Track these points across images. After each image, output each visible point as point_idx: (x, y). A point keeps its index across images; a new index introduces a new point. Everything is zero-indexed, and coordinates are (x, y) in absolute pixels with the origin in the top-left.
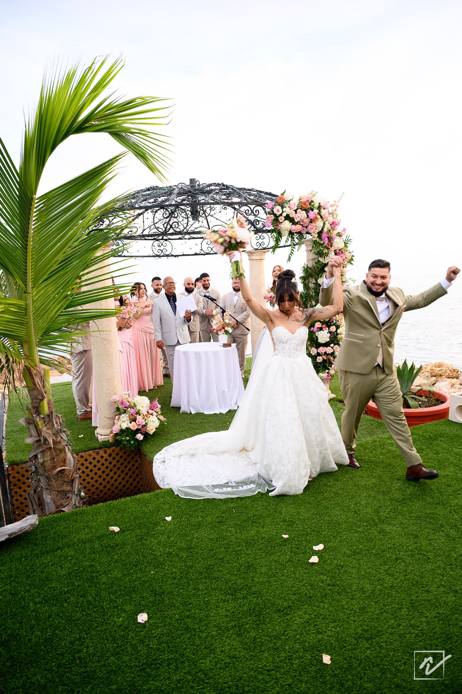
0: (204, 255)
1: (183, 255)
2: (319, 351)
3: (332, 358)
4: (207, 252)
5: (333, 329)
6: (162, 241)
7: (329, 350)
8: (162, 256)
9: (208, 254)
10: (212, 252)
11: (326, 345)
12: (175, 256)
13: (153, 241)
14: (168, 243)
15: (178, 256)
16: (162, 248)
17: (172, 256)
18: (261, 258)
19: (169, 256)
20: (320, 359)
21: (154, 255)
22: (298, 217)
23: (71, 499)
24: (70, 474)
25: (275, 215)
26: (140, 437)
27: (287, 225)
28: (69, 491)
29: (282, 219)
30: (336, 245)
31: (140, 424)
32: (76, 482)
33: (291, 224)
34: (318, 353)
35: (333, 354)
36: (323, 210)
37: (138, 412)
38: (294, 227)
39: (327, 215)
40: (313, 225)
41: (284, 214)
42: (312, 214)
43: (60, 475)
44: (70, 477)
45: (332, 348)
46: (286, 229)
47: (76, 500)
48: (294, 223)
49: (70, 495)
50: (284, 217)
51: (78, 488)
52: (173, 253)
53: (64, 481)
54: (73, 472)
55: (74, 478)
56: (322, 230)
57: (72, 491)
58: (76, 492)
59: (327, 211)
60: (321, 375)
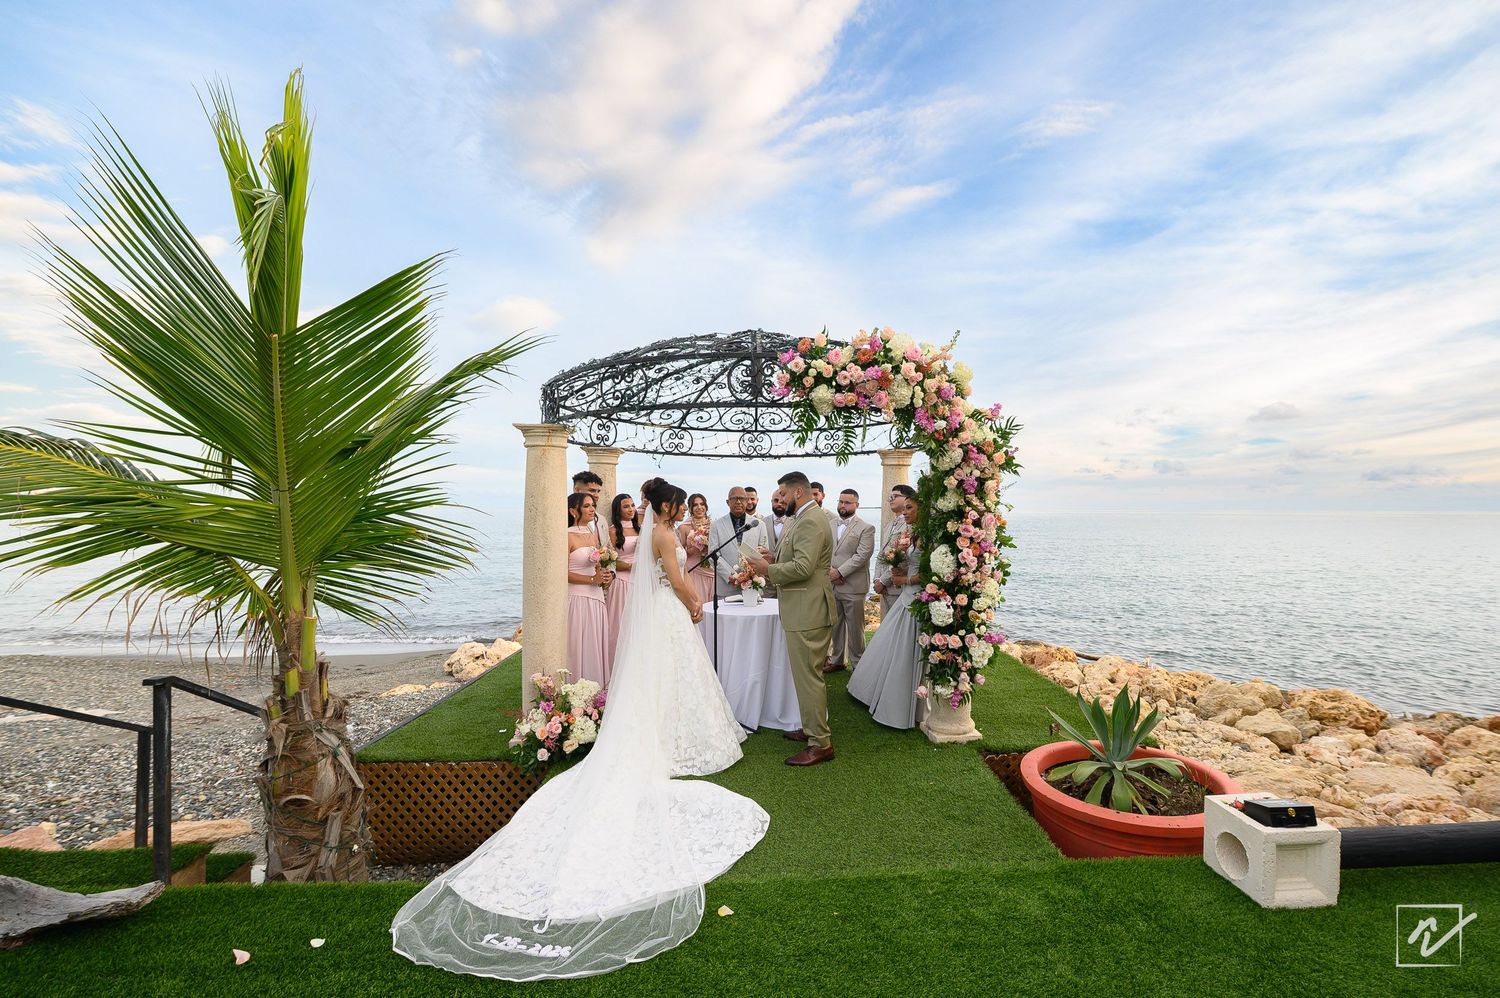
0: (820, 456)
1: (788, 456)
2: (932, 641)
3: (960, 659)
4: (825, 451)
5: (962, 600)
6: (756, 434)
7: (954, 641)
8: (754, 456)
9: (826, 455)
10: (832, 452)
11: (949, 630)
12: (775, 457)
13: (742, 434)
14: (765, 437)
15: (779, 457)
16: (756, 443)
17: (771, 456)
18: (901, 463)
19: (766, 457)
20: (935, 657)
21: (741, 454)
22: (845, 377)
23: (316, 855)
24: (318, 809)
25: (792, 373)
26: (543, 755)
27: (822, 393)
28: (315, 840)
29: (808, 381)
30: (966, 436)
31: (553, 730)
32: (334, 825)
33: (834, 390)
34: (931, 644)
35: (964, 650)
36: (905, 366)
37: (566, 708)
38: (839, 396)
39: (913, 374)
40: (883, 394)
41: (812, 372)
42: (872, 371)
43: (291, 808)
44: (320, 815)
45: (962, 638)
46: (822, 401)
47: (329, 858)
48: (839, 389)
49: (314, 848)
50: (814, 377)
51: (341, 836)
52: (772, 453)
53: (304, 821)
54: (330, 807)
55: (327, 818)
56: (912, 404)
57: (321, 841)
58: (333, 843)
59: (913, 366)
60: (939, 689)
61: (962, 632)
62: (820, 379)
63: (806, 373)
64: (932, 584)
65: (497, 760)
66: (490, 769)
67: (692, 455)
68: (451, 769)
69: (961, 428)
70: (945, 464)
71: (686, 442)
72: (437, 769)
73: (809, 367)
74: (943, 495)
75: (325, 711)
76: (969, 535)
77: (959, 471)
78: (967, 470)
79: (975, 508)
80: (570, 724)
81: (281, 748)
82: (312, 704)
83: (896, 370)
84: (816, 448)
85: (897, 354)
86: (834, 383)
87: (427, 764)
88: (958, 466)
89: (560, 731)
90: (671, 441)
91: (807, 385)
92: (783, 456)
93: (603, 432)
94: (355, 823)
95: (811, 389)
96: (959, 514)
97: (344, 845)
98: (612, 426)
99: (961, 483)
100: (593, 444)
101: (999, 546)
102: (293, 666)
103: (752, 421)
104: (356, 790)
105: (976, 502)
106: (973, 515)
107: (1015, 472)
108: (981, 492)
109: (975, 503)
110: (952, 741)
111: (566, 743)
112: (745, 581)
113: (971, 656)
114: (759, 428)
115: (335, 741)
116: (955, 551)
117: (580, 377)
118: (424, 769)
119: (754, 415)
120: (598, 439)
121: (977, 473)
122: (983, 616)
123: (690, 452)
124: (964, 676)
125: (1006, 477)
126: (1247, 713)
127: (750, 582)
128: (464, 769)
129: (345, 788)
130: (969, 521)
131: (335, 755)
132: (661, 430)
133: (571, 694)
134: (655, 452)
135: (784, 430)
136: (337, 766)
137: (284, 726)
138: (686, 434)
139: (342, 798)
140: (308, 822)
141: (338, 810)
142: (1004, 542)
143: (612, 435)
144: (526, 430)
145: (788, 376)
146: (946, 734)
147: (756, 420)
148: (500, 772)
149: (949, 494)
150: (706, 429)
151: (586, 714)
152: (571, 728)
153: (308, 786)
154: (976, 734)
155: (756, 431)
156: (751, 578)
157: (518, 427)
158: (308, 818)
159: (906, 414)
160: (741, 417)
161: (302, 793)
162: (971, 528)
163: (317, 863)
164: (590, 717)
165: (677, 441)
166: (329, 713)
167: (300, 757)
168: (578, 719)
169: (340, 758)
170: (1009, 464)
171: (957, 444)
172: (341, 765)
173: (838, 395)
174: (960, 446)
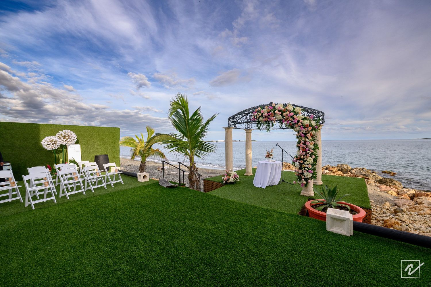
3: (302, 176)
5: (302, 162)
7: (300, 171)
22: (264, 115)
24: (194, 181)
26: (224, 182)
33: (263, 118)
36: (276, 111)
43: (191, 180)
46: (262, 120)
47: (195, 188)
55: (195, 183)
57: (194, 185)
58: (195, 186)
60: (299, 182)
61: (303, 169)
76: (302, 147)
79: (303, 140)
81: (190, 173)
82: (193, 168)
87: (212, 182)
89: (227, 179)
93: (248, 126)
94: (198, 185)
98: (250, 125)
100: (246, 129)
102: (191, 163)
106: (303, 142)
111: (228, 181)
113: (304, 175)
115: (196, 173)
122: (307, 166)
131: (196, 175)
133: (231, 174)
136: (196, 177)
137: (190, 170)
139: (196, 181)
144: (225, 128)
152: (229, 179)
153: (192, 178)
154: (312, 195)
156: (269, 156)
162: (302, 145)
164: (233, 177)
166: (195, 169)
167: (192, 174)
168: (231, 178)
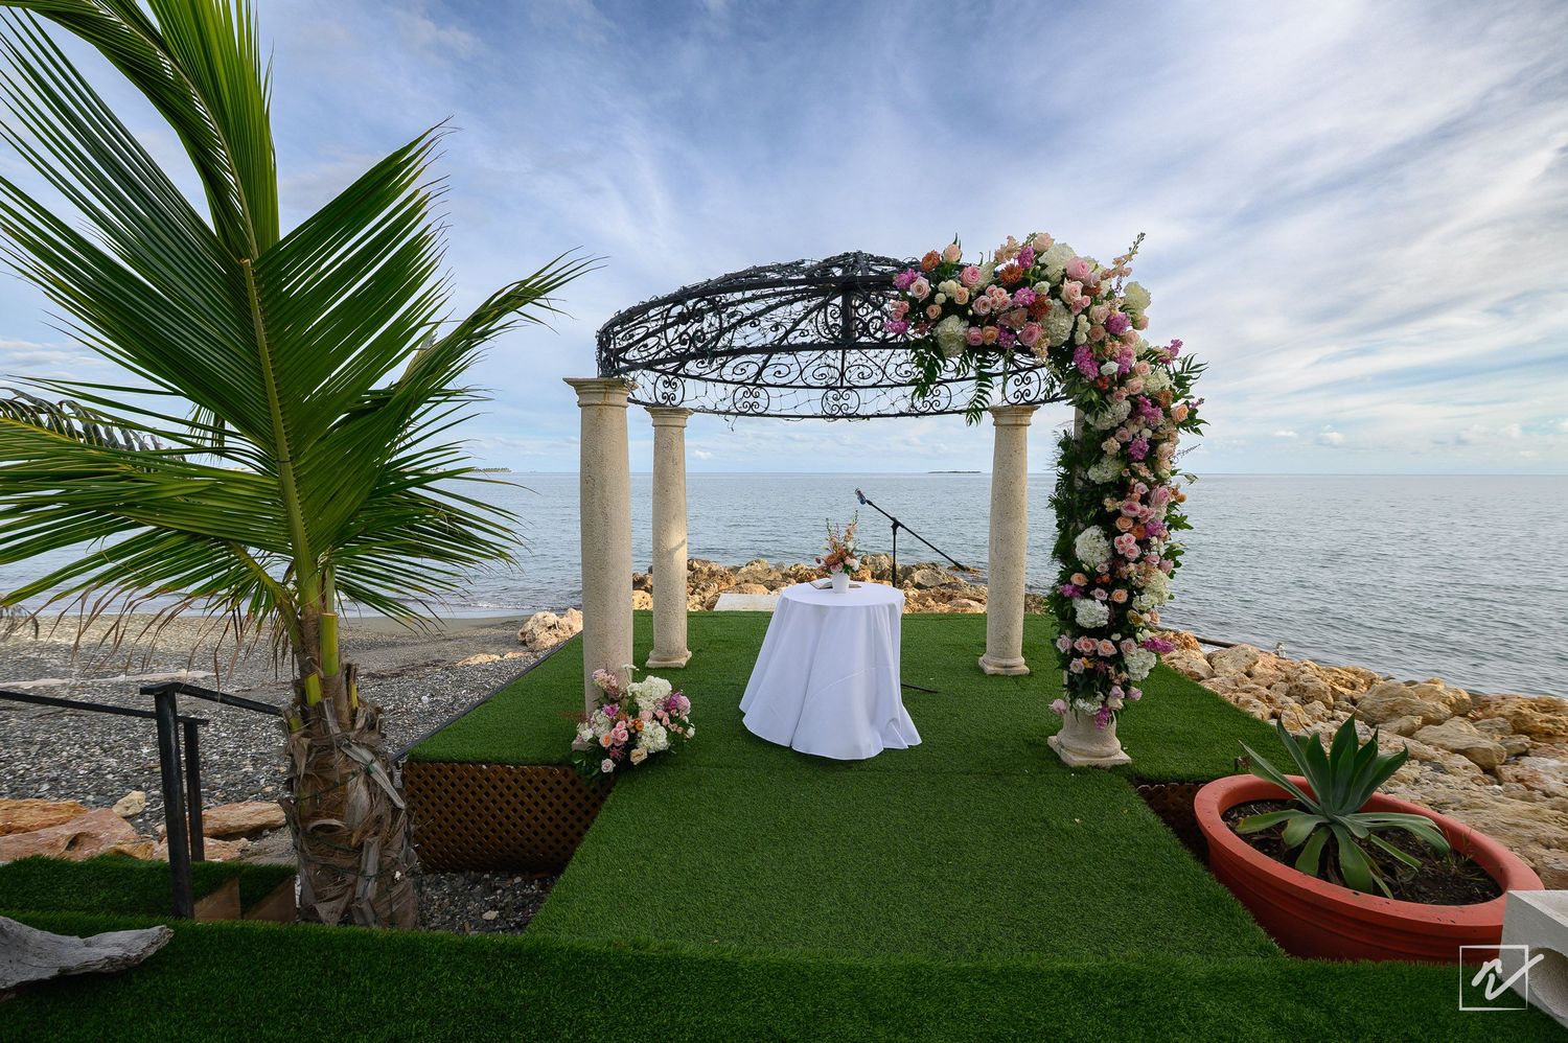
0: (917, 415)
1: (879, 416)
2: (1076, 645)
3: (1112, 670)
4: (923, 409)
5: (1121, 596)
6: (841, 390)
7: (1106, 647)
8: (839, 417)
9: (923, 414)
10: (931, 410)
11: (1099, 633)
12: (864, 417)
13: (825, 390)
14: (852, 394)
15: (868, 417)
16: (842, 401)
17: (858, 416)
18: (1019, 422)
19: (853, 417)
20: (1078, 665)
21: (824, 414)
22: (985, 304)
23: (353, 885)
24: (351, 835)
25: (913, 300)
26: (608, 765)
27: (953, 326)
28: (352, 869)
29: (934, 311)
30: (1137, 383)
31: (619, 738)
32: (371, 852)
33: (967, 323)
34: (1073, 649)
35: (1118, 661)
36: (1067, 285)
37: (634, 711)
38: (974, 332)
39: (1079, 297)
40: (1036, 326)
41: (940, 298)
42: (1023, 294)
43: (320, 834)
44: (354, 841)
45: (1116, 644)
46: (951, 338)
47: (367, 889)
48: (975, 321)
49: (350, 878)
50: (942, 305)
51: (380, 864)
52: (859, 412)
53: (336, 849)
54: (365, 832)
55: (362, 845)
56: (1072, 338)
57: (357, 870)
58: (371, 869)
59: (1078, 286)
60: (1080, 703)
61: (1117, 637)
62: (950, 307)
63: (931, 299)
64: (1080, 575)
65: (558, 765)
66: (551, 774)
67: (769, 416)
68: (510, 772)
69: (1133, 373)
70: (1106, 421)
71: (762, 400)
72: (495, 772)
73: (935, 291)
74: (1097, 462)
75: (354, 722)
76: (1133, 514)
77: (1123, 431)
78: (1135, 429)
79: (1142, 479)
80: (637, 731)
81: (303, 767)
82: (337, 714)
83: (1055, 292)
84: (912, 406)
85: (1054, 271)
86: (970, 312)
87: (484, 767)
88: (1122, 424)
89: (626, 738)
90: (745, 400)
91: (932, 316)
92: (872, 416)
93: (669, 390)
94: (397, 846)
95: (937, 322)
96: (1121, 488)
97: (384, 873)
98: (679, 383)
99: (1125, 445)
100: (658, 404)
101: (1169, 528)
102: (313, 671)
103: (837, 375)
104: (396, 811)
105: (1144, 472)
106: (1142, 488)
107: (1197, 431)
108: (1152, 458)
109: (1142, 474)
110: (1093, 764)
111: (634, 752)
112: (835, 564)
113: (1126, 668)
114: (845, 384)
115: (368, 757)
116: (1111, 533)
117: (640, 322)
118: (481, 771)
119: (840, 368)
120: (664, 398)
121: (1148, 433)
122: (1147, 617)
123: (766, 412)
124: (1117, 690)
125: (1184, 437)
126: (1427, 721)
127: (841, 565)
128: (523, 773)
129: (382, 808)
130: (1137, 495)
131: (368, 773)
132: (733, 387)
133: (638, 695)
134: (727, 412)
135: (874, 386)
136: (371, 784)
137: (306, 741)
138: (762, 392)
139: (379, 820)
140: (340, 849)
141: (376, 834)
142: (1177, 523)
143: (679, 394)
144: (579, 385)
145: (907, 304)
146: (1085, 756)
147: (842, 374)
148: (562, 779)
149: (1105, 462)
150: (784, 386)
151: (655, 717)
152: (639, 735)
153: (336, 809)
154: (1123, 757)
155: (841, 387)
156: (843, 561)
157: (569, 382)
158: (341, 845)
159: (1062, 354)
160: (824, 370)
161: (331, 817)
162: (1138, 506)
163: (354, 893)
164: (660, 721)
165: (751, 400)
166: (360, 724)
167: (326, 776)
168: (646, 724)
169: (374, 776)
170: (1191, 422)
171: (1125, 395)
172: (375, 783)
173: (972, 329)
174: (1127, 399)
